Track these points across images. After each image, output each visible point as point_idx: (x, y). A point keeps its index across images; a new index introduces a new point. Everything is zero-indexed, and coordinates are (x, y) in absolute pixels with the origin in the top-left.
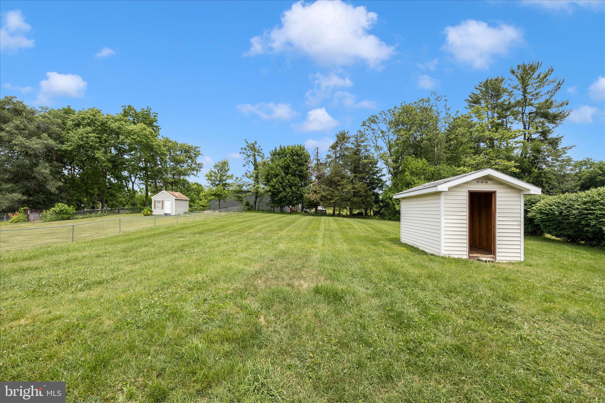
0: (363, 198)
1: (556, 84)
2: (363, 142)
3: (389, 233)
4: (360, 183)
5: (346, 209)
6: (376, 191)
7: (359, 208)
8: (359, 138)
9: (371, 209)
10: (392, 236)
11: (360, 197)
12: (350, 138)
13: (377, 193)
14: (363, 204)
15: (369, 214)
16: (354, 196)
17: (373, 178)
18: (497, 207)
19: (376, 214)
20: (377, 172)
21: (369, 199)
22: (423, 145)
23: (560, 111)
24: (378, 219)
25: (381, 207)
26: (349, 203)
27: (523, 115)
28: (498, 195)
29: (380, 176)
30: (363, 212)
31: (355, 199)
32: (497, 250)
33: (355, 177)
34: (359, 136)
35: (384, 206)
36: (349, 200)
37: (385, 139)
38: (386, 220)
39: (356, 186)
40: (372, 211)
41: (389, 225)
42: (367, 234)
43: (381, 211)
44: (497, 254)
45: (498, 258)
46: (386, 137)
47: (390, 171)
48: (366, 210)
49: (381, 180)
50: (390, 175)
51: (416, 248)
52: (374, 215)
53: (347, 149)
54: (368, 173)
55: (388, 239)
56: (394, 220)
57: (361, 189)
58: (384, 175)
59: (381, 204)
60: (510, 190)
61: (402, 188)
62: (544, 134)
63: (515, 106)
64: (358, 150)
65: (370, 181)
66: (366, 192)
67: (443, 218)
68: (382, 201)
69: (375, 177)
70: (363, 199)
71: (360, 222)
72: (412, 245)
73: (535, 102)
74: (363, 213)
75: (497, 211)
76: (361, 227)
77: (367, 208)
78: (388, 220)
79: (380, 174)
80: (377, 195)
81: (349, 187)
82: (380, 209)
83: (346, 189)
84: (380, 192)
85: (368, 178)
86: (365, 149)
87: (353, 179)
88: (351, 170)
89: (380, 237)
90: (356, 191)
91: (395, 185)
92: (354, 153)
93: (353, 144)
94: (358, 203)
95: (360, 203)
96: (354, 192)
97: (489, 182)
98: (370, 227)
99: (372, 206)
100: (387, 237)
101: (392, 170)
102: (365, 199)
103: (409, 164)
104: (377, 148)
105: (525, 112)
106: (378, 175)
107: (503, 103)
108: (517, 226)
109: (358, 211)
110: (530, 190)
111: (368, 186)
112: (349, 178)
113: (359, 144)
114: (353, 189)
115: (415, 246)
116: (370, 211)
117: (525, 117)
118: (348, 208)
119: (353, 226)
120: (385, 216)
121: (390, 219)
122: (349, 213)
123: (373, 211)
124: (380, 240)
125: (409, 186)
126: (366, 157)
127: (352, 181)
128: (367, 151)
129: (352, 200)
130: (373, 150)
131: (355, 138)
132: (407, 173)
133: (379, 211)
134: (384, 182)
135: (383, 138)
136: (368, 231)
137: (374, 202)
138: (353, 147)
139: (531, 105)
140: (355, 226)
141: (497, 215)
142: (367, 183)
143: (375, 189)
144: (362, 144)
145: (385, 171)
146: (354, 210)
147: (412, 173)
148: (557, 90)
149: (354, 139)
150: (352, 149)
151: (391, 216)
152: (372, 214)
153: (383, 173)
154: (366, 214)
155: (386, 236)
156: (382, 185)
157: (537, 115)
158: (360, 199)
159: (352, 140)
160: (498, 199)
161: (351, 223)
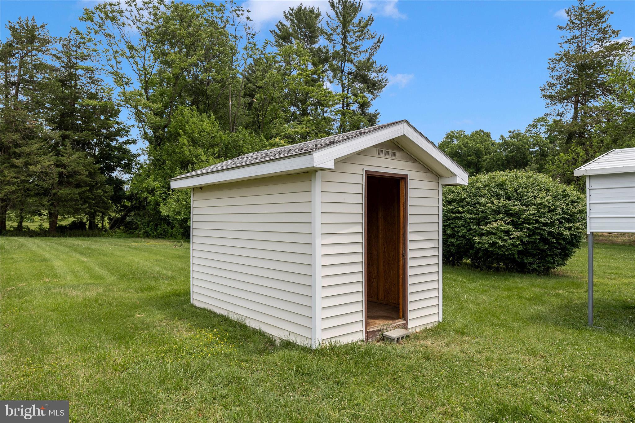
0: (84, 189)
1: (375, 40)
2: (83, 58)
3: (156, 279)
4: (77, 155)
5: (40, 215)
6: (115, 174)
7: (77, 211)
8: (74, 49)
9: (103, 214)
10: (165, 288)
11: (78, 186)
12: (49, 42)
13: (117, 179)
14: (85, 202)
15: (100, 225)
16: (60, 183)
17: (108, 145)
18: (410, 211)
19: (115, 224)
20: (118, 133)
21: (100, 191)
22: (212, 91)
23: (380, 78)
24: (119, 237)
25: (128, 210)
26: (45, 201)
27: (342, 73)
28: (411, 184)
29: (125, 143)
30: (85, 220)
31: (64, 191)
32: (410, 307)
33: (64, 137)
34: (73, 43)
35: (133, 208)
36: (46, 192)
37: (136, 63)
38: (138, 237)
39: (66, 160)
40: (106, 218)
41: (150, 251)
42: (92, 293)
43: (128, 219)
44: (410, 316)
45: (410, 325)
46: (138, 59)
47: (145, 133)
48: (92, 216)
49: (127, 152)
50: (147, 143)
51: (236, 323)
52: (111, 228)
53: (40, 67)
54: (96, 133)
55: (156, 298)
56: (157, 237)
57: (81, 168)
58: (134, 142)
59: (128, 204)
60: (424, 174)
61: (172, 170)
62: (363, 105)
63: (334, 58)
64: (72, 77)
65: (101, 151)
66: (91, 175)
67: (319, 241)
68: (129, 198)
69: (114, 144)
70: (84, 192)
71: (75, 249)
72: (225, 313)
73: (356, 59)
74: (84, 224)
75: (410, 219)
76: (78, 268)
77: (95, 212)
78: (144, 237)
79: (125, 139)
80: (119, 183)
81: (48, 161)
82: (126, 215)
83: (39, 166)
84: (126, 177)
85: (96, 145)
86: (90, 78)
87: (57, 144)
88: (50, 121)
89: (132, 296)
90: (65, 171)
91: (157, 163)
92: (60, 81)
93: (58, 58)
94: (71, 199)
95: (76, 200)
96: (60, 174)
97: (398, 154)
98: (102, 265)
99: (108, 208)
100: (153, 293)
101: (150, 132)
102: (91, 190)
103: (187, 122)
104: (119, 79)
105: (344, 70)
106: (121, 140)
107: (319, 49)
108: (432, 251)
109: (72, 219)
110: (455, 175)
111: (97, 162)
112: (46, 139)
113: (74, 61)
114: (58, 166)
115: (234, 317)
116: (103, 219)
117: (344, 78)
118: (46, 212)
119: (52, 268)
120: (136, 228)
121: (147, 235)
122: (46, 225)
123: (110, 219)
124: (135, 307)
125: (187, 165)
126: (93, 96)
127: (55, 147)
128: (93, 81)
129: (55, 194)
130: (108, 81)
131: (64, 45)
132: (184, 140)
133: (124, 218)
134: (132, 156)
135: (132, 60)
136: (98, 277)
137: (112, 198)
138: (57, 64)
139: (351, 61)
140: (58, 264)
141: (410, 229)
142: (94, 156)
143: (113, 169)
144: (81, 64)
145: (135, 133)
146: (59, 217)
147: (194, 142)
148: (376, 48)
149: (59, 47)
150: (53, 69)
151: (149, 229)
152: (108, 226)
153: (130, 137)
154: (93, 226)
155: (150, 288)
156: (130, 161)
157: (356, 77)
158: (77, 191)
159: (56, 47)
160: (410, 193)
161: (47, 255)
